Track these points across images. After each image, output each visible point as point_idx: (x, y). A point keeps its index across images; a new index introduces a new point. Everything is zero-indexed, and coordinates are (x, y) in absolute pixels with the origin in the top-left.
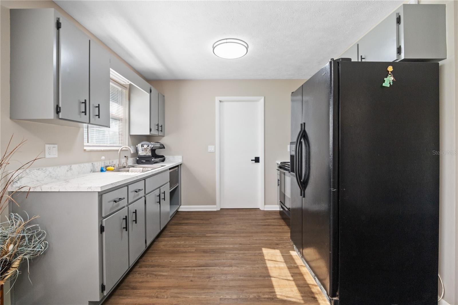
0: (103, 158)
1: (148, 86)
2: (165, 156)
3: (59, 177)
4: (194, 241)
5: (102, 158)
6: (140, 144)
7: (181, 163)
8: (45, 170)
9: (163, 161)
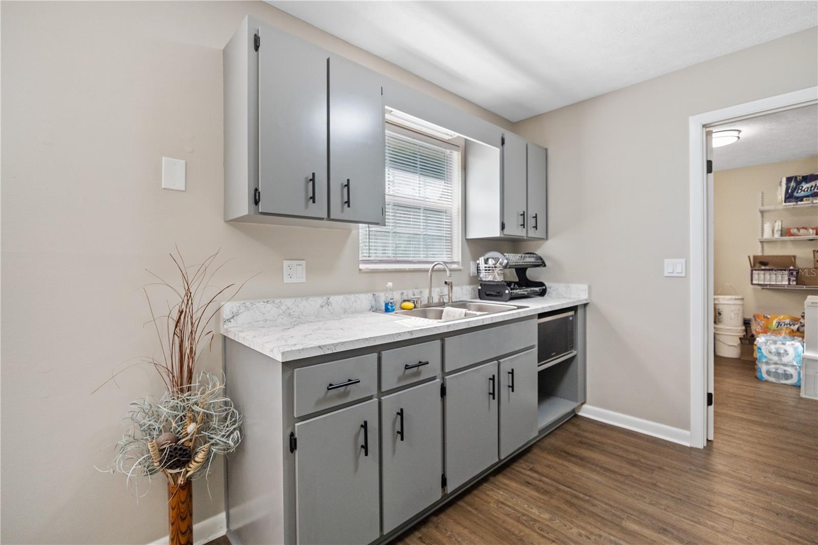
0: (390, 284)
1: (498, 131)
2: (546, 283)
3: (306, 316)
4: (578, 526)
5: (387, 285)
6: (482, 258)
7: (585, 302)
8: (279, 304)
9: (543, 293)
